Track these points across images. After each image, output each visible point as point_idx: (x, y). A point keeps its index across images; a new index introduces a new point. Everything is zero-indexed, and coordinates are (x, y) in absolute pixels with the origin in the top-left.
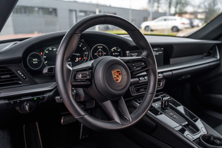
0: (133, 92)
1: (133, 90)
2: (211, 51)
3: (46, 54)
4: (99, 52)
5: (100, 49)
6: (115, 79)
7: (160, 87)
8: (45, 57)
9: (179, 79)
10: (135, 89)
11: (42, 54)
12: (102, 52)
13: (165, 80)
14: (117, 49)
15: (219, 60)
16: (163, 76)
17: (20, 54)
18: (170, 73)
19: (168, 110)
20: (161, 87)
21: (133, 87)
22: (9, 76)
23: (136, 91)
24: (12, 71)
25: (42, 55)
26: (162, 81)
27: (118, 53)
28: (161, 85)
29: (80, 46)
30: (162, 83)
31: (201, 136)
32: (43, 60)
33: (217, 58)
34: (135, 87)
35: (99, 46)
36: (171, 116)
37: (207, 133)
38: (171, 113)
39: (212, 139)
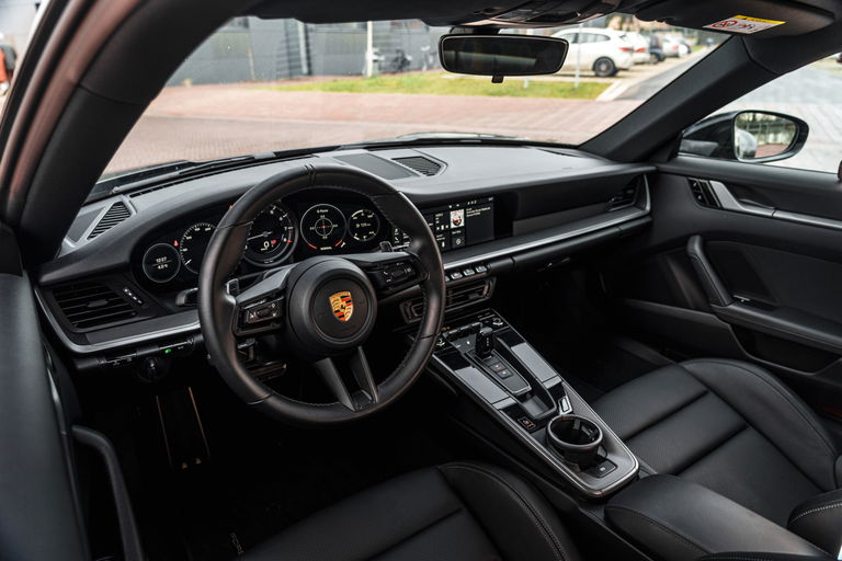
0: (409, 314)
1: (408, 310)
2: (630, 192)
3: (186, 243)
4: (320, 224)
5: (323, 217)
6: (337, 315)
7: (483, 298)
8: (185, 250)
9: (539, 271)
10: (414, 308)
11: (176, 244)
12: (327, 223)
13: (495, 280)
14: (366, 214)
15: (650, 214)
16: (488, 271)
17: (123, 257)
18: (509, 261)
19: (493, 356)
20: (486, 296)
21: (409, 304)
22: (105, 302)
23: (418, 312)
24: (109, 290)
25: (178, 248)
26: (487, 282)
27: (367, 222)
28: (485, 292)
29: (272, 212)
30: (487, 287)
32: (181, 257)
33: (643, 209)
35: (320, 208)
36: (496, 373)
37: (572, 413)
38: (498, 365)
39: (576, 426)
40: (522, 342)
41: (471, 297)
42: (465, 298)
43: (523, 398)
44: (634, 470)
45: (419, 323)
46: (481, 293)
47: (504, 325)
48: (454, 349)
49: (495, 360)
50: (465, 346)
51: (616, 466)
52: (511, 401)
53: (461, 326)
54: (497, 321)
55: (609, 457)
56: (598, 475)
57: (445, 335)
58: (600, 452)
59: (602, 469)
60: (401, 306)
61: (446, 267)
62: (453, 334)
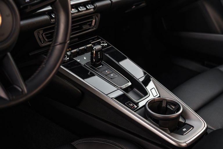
0: (42, 40)
1: (41, 37)
7: (92, 28)
9: (127, 11)
10: (45, 34)
13: (99, 15)
16: (94, 9)
19: (103, 65)
20: (94, 27)
21: (41, 32)
23: (47, 38)
26: (94, 17)
28: (93, 24)
30: (94, 21)
31: (147, 102)
34: (44, 31)
36: (106, 75)
37: (159, 97)
38: (108, 70)
39: (164, 105)
40: (125, 58)
41: (84, 27)
42: (80, 28)
43: (126, 90)
44: (205, 128)
45: (49, 45)
46: (90, 25)
47: (108, 45)
48: (76, 61)
49: (105, 67)
50: (84, 60)
51: (193, 127)
52: (120, 93)
53: (79, 47)
54: (103, 43)
55: (188, 122)
56: (182, 133)
57: (68, 53)
58: (181, 120)
59: (184, 130)
60: (36, 33)
61: (72, 3)
62: (75, 52)
